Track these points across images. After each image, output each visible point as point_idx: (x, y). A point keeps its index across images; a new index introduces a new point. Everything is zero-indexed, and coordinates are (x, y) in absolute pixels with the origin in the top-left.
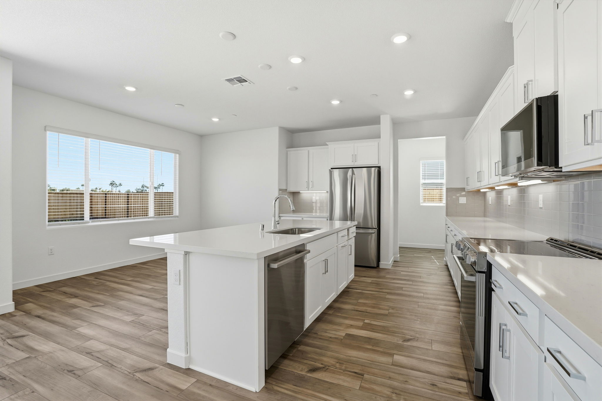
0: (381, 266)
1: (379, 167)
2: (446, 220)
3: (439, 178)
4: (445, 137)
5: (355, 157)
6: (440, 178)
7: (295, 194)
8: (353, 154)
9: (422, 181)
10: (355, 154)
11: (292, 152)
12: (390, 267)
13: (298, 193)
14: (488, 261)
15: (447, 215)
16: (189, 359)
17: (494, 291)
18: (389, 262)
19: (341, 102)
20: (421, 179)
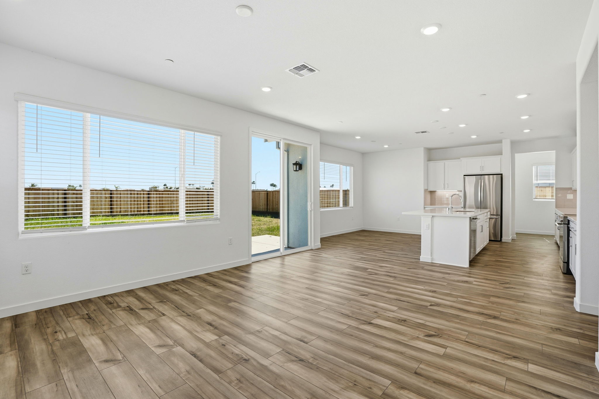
0: (503, 241)
1: (502, 174)
2: (555, 211)
3: (550, 179)
4: (555, 151)
5: (482, 168)
6: (552, 179)
7: (432, 193)
8: (481, 166)
9: (535, 182)
10: (482, 166)
11: (431, 164)
12: (510, 241)
13: (434, 192)
14: (568, 220)
15: (556, 207)
16: (432, 259)
17: (571, 231)
18: (509, 238)
19: (477, 136)
20: (534, 180)
